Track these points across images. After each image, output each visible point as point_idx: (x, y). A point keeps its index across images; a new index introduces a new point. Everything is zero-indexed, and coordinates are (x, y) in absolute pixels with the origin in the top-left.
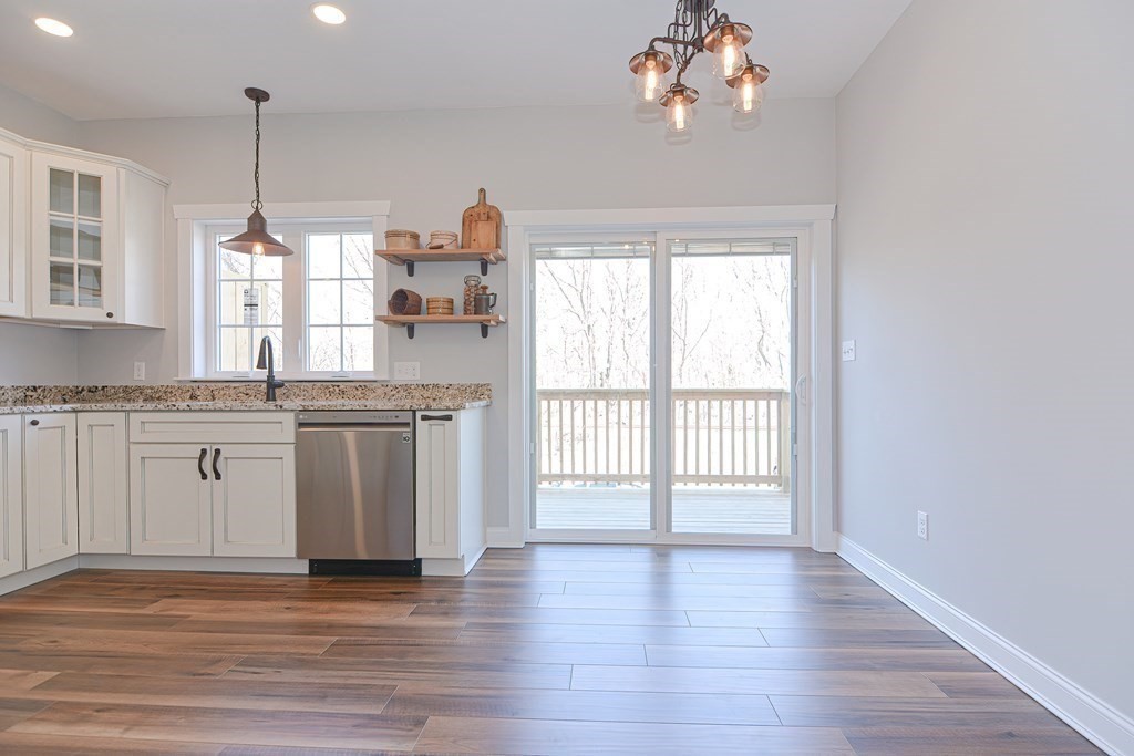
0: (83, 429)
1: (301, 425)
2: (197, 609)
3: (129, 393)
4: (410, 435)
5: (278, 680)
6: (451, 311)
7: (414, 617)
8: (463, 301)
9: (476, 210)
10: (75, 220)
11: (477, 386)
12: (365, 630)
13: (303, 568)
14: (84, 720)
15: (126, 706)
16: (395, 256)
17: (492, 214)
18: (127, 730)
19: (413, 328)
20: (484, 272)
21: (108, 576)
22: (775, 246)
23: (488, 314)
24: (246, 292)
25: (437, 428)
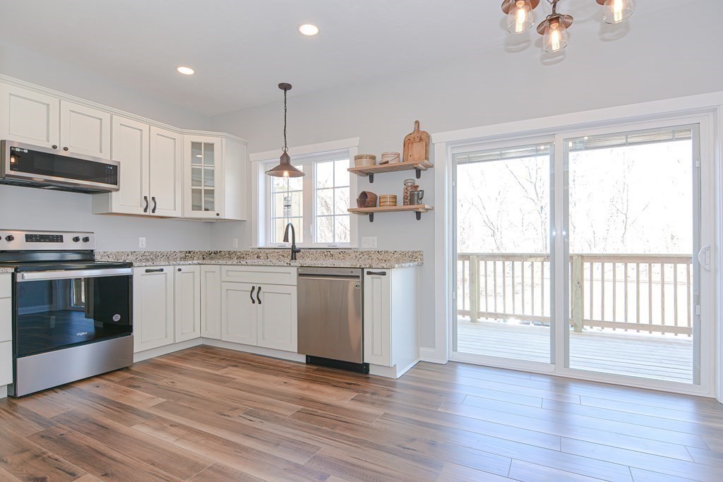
0: (203, 274)
1: (300, 275)
2: (241, 375)
3: (230, 255)
4: (360, 284)
5: (260, 428)
6: (395, 203)
7: (353, 402)
8: (403, 196)
9: (413, 136)
10: (203, 166)
11: (413, 252)
12: (320, 405)
13: (303, 359)
14: (163, 429)
15: (184, 426)
16: (359, 171)
17: (423, 137)
18: (178, 440)
19: (373, 215)
20: (418, 176)
21: (212, 350)
22: (675, 134)
23: (418, 203)
24: (285, 199)
25: (377, 280)
